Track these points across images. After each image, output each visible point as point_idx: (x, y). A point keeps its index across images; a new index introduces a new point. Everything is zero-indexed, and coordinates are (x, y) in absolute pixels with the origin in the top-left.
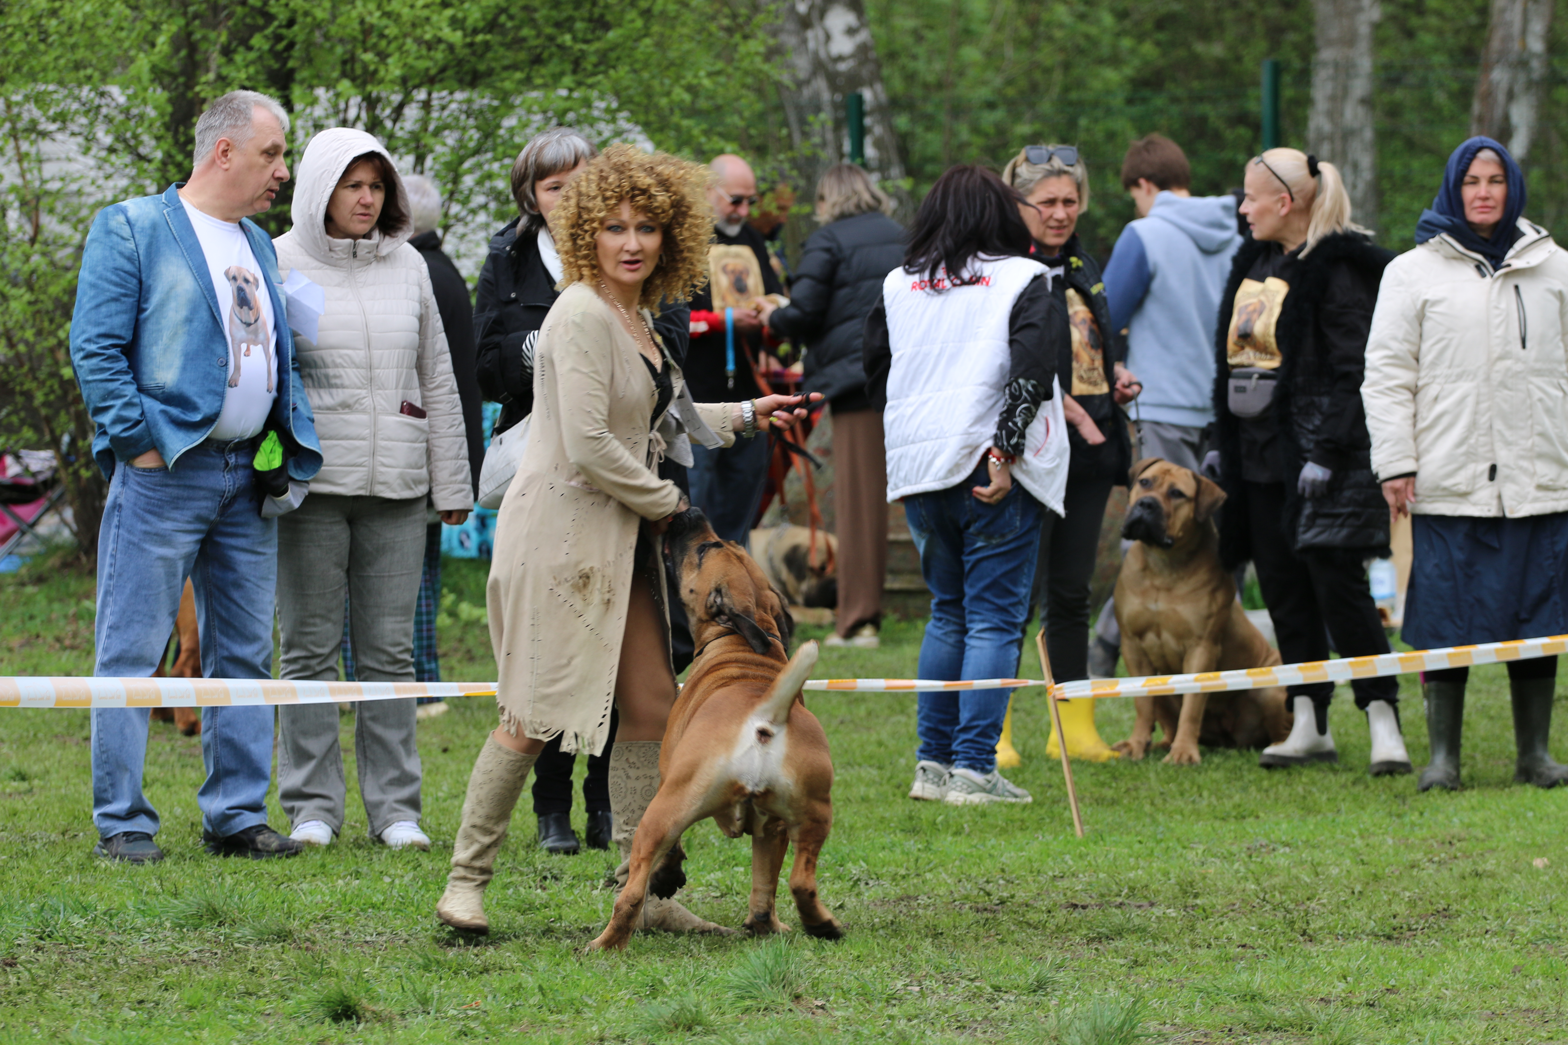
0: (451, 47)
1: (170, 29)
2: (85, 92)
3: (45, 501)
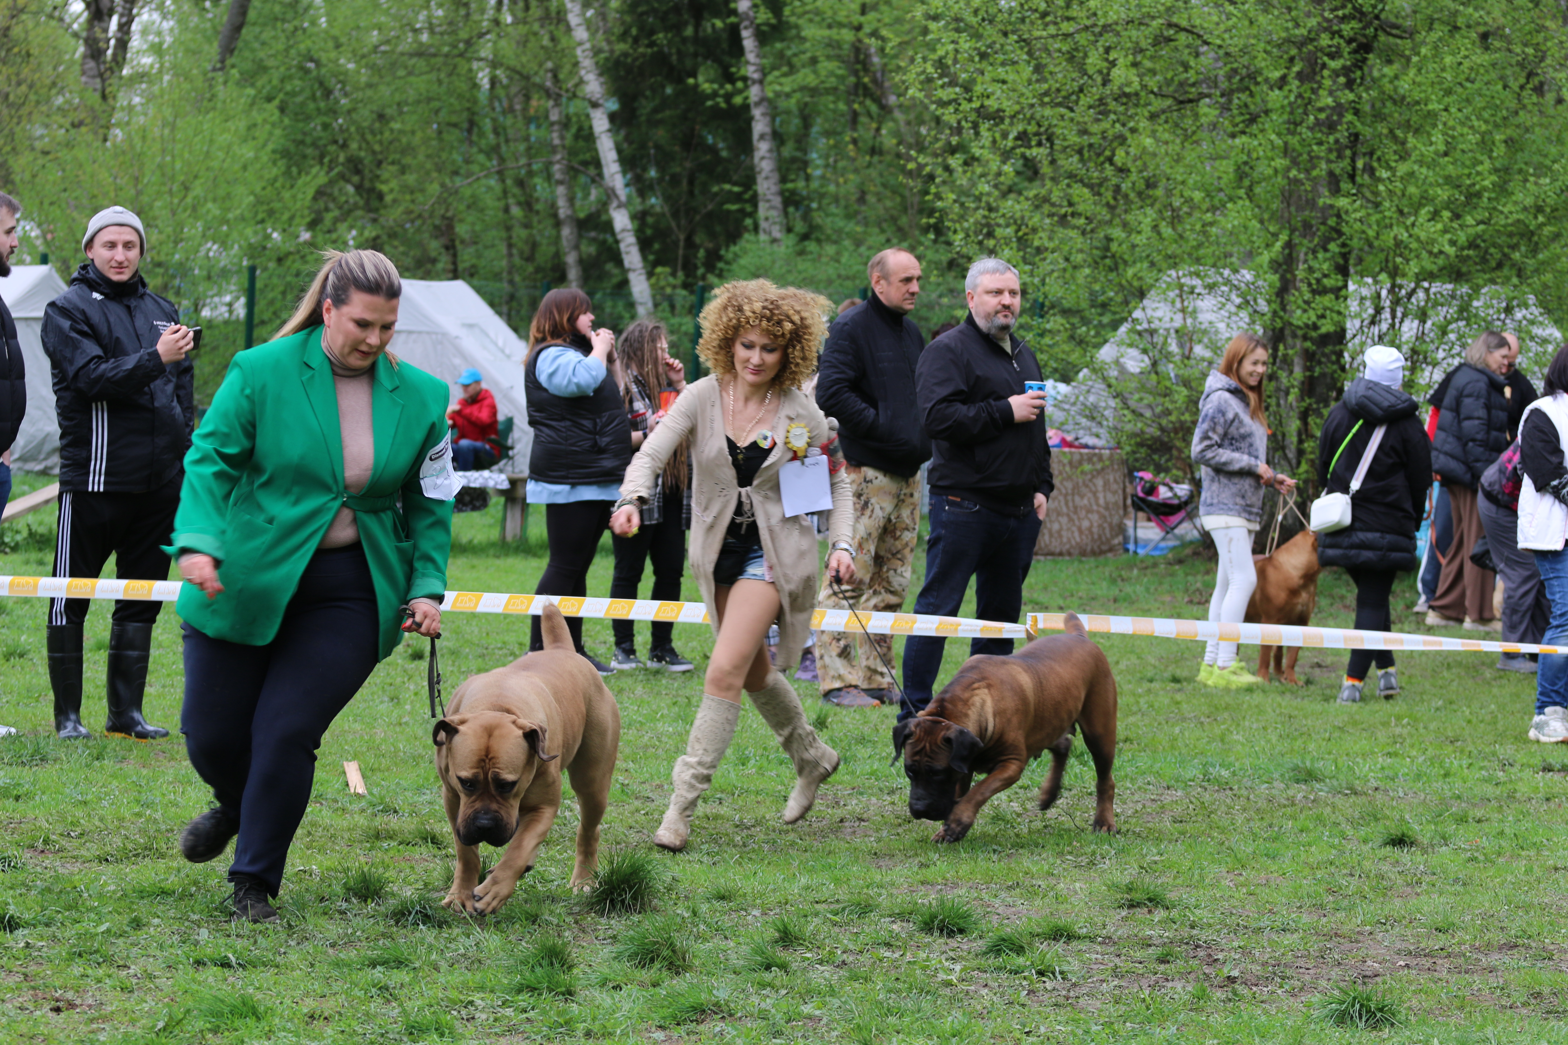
0: (1447, 256)
1: (1284, 237)
2: (1226, 272)
3: (1182, 514)
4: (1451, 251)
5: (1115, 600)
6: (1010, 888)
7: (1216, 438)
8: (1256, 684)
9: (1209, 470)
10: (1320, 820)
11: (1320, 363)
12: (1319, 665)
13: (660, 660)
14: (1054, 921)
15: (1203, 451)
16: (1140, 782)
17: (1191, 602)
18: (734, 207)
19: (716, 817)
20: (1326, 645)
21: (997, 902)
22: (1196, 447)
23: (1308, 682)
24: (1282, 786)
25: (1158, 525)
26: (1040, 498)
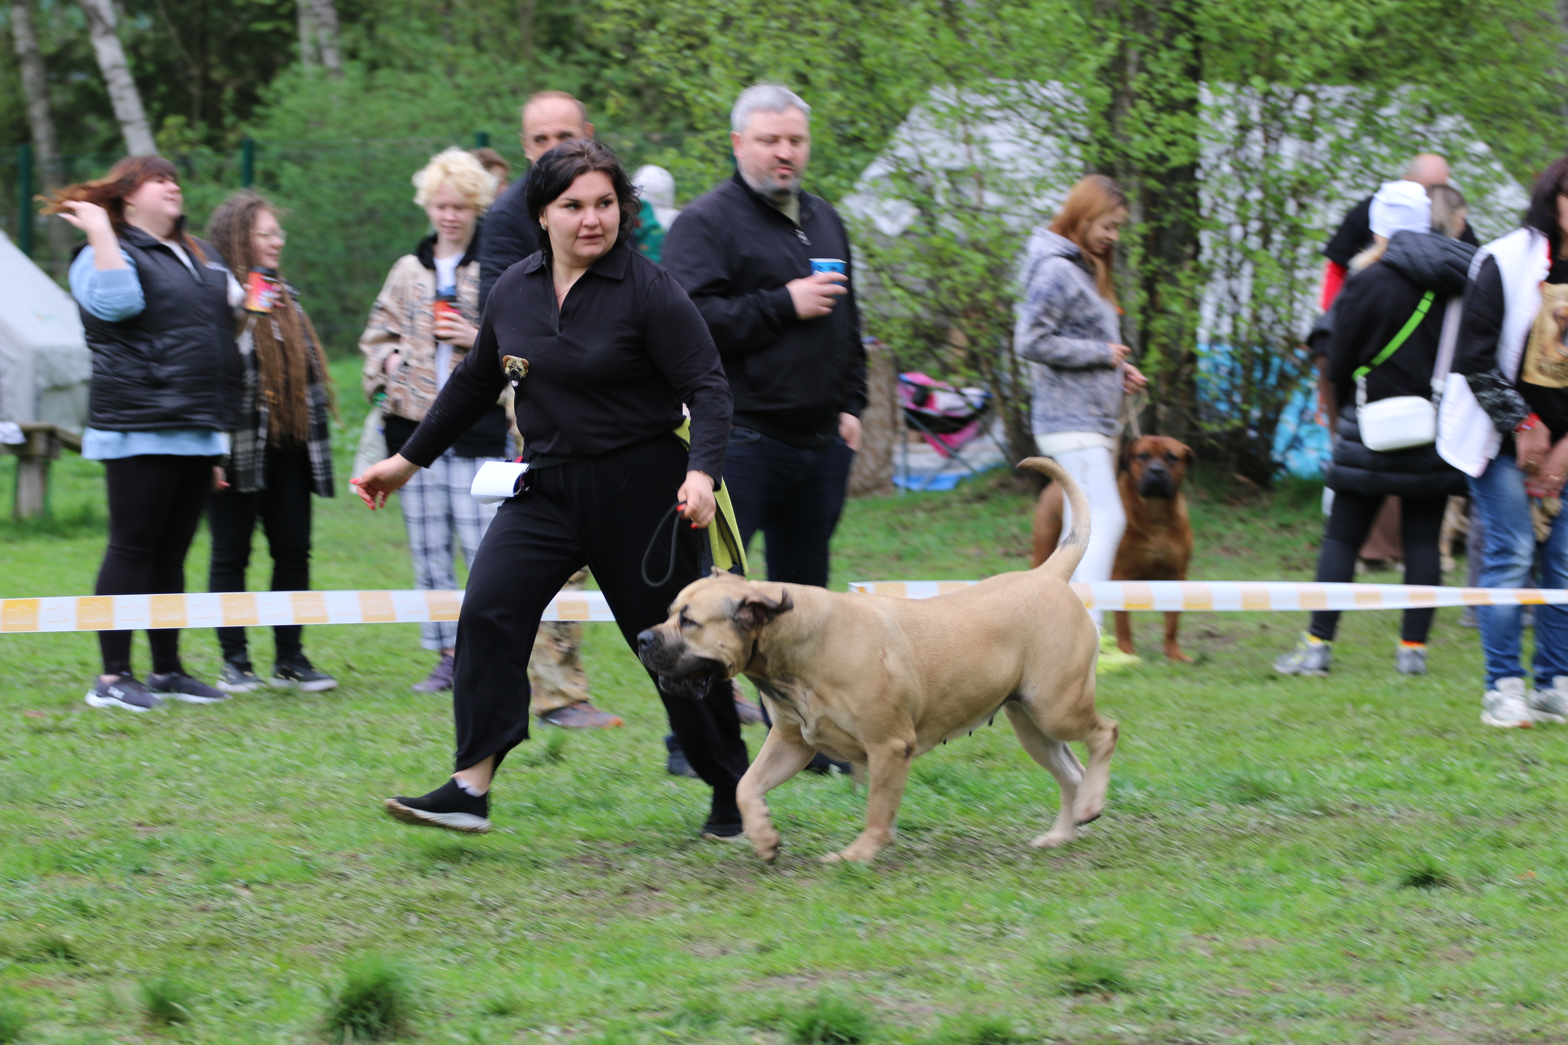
2: (1032, 86)
3: (970, 431)
4: (1353, 41)
5: (899, 557)
6: (900, 975)
7: (1051, 323)
8: (1131, 666)
9: (1045, 369)
10: (1299, 855)
11: (1167, 207)
12: (1210, 635)
13: (287, 674)
14: (982, 1021)
15: (1035, 342)
16: (1026, 814)
17: (1007, 554)
18: (265, 27)
19: (447, 897)
20: (1217, 607)
21: (884, 996)
22: (1023, 337)
23: (1202, 660)
24: (1224, 809)
25: (937, 448)
26: (849, 422)
